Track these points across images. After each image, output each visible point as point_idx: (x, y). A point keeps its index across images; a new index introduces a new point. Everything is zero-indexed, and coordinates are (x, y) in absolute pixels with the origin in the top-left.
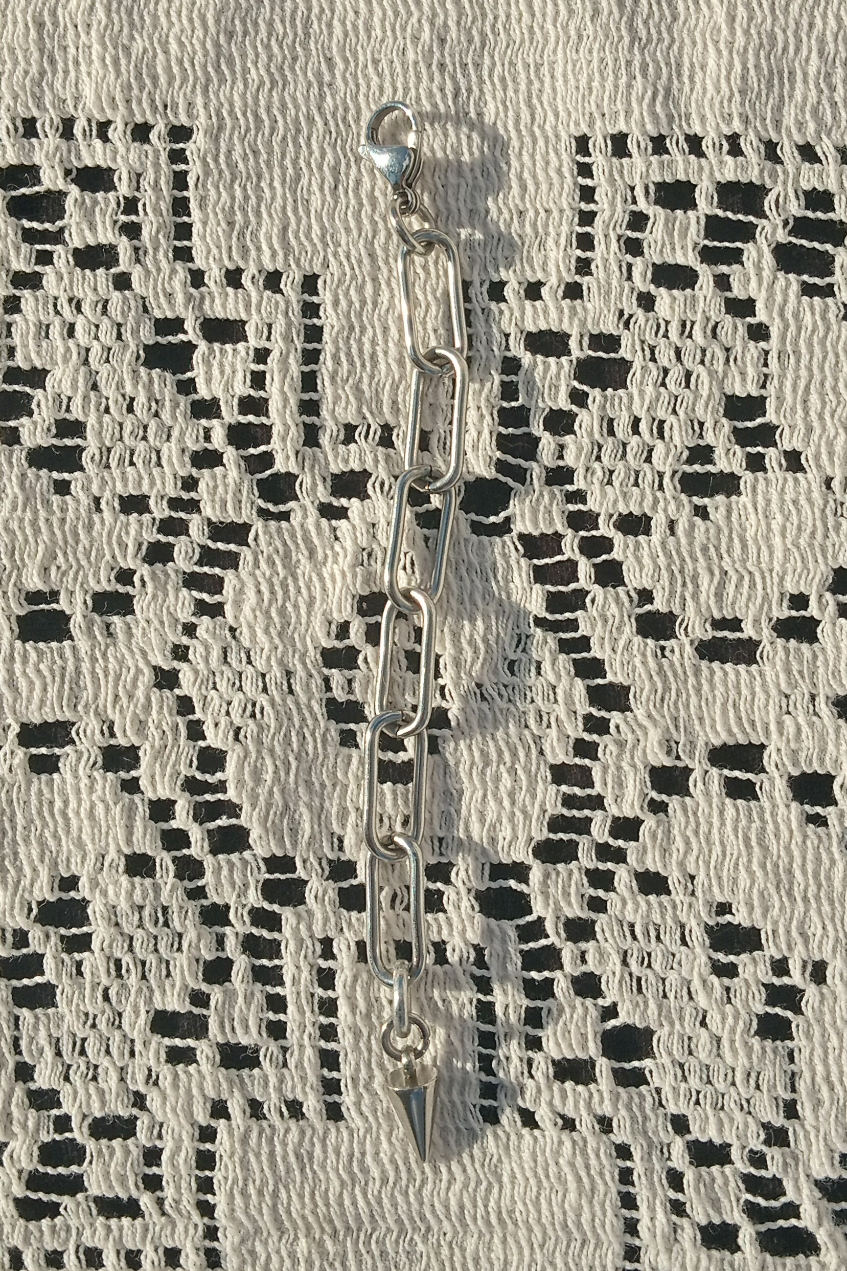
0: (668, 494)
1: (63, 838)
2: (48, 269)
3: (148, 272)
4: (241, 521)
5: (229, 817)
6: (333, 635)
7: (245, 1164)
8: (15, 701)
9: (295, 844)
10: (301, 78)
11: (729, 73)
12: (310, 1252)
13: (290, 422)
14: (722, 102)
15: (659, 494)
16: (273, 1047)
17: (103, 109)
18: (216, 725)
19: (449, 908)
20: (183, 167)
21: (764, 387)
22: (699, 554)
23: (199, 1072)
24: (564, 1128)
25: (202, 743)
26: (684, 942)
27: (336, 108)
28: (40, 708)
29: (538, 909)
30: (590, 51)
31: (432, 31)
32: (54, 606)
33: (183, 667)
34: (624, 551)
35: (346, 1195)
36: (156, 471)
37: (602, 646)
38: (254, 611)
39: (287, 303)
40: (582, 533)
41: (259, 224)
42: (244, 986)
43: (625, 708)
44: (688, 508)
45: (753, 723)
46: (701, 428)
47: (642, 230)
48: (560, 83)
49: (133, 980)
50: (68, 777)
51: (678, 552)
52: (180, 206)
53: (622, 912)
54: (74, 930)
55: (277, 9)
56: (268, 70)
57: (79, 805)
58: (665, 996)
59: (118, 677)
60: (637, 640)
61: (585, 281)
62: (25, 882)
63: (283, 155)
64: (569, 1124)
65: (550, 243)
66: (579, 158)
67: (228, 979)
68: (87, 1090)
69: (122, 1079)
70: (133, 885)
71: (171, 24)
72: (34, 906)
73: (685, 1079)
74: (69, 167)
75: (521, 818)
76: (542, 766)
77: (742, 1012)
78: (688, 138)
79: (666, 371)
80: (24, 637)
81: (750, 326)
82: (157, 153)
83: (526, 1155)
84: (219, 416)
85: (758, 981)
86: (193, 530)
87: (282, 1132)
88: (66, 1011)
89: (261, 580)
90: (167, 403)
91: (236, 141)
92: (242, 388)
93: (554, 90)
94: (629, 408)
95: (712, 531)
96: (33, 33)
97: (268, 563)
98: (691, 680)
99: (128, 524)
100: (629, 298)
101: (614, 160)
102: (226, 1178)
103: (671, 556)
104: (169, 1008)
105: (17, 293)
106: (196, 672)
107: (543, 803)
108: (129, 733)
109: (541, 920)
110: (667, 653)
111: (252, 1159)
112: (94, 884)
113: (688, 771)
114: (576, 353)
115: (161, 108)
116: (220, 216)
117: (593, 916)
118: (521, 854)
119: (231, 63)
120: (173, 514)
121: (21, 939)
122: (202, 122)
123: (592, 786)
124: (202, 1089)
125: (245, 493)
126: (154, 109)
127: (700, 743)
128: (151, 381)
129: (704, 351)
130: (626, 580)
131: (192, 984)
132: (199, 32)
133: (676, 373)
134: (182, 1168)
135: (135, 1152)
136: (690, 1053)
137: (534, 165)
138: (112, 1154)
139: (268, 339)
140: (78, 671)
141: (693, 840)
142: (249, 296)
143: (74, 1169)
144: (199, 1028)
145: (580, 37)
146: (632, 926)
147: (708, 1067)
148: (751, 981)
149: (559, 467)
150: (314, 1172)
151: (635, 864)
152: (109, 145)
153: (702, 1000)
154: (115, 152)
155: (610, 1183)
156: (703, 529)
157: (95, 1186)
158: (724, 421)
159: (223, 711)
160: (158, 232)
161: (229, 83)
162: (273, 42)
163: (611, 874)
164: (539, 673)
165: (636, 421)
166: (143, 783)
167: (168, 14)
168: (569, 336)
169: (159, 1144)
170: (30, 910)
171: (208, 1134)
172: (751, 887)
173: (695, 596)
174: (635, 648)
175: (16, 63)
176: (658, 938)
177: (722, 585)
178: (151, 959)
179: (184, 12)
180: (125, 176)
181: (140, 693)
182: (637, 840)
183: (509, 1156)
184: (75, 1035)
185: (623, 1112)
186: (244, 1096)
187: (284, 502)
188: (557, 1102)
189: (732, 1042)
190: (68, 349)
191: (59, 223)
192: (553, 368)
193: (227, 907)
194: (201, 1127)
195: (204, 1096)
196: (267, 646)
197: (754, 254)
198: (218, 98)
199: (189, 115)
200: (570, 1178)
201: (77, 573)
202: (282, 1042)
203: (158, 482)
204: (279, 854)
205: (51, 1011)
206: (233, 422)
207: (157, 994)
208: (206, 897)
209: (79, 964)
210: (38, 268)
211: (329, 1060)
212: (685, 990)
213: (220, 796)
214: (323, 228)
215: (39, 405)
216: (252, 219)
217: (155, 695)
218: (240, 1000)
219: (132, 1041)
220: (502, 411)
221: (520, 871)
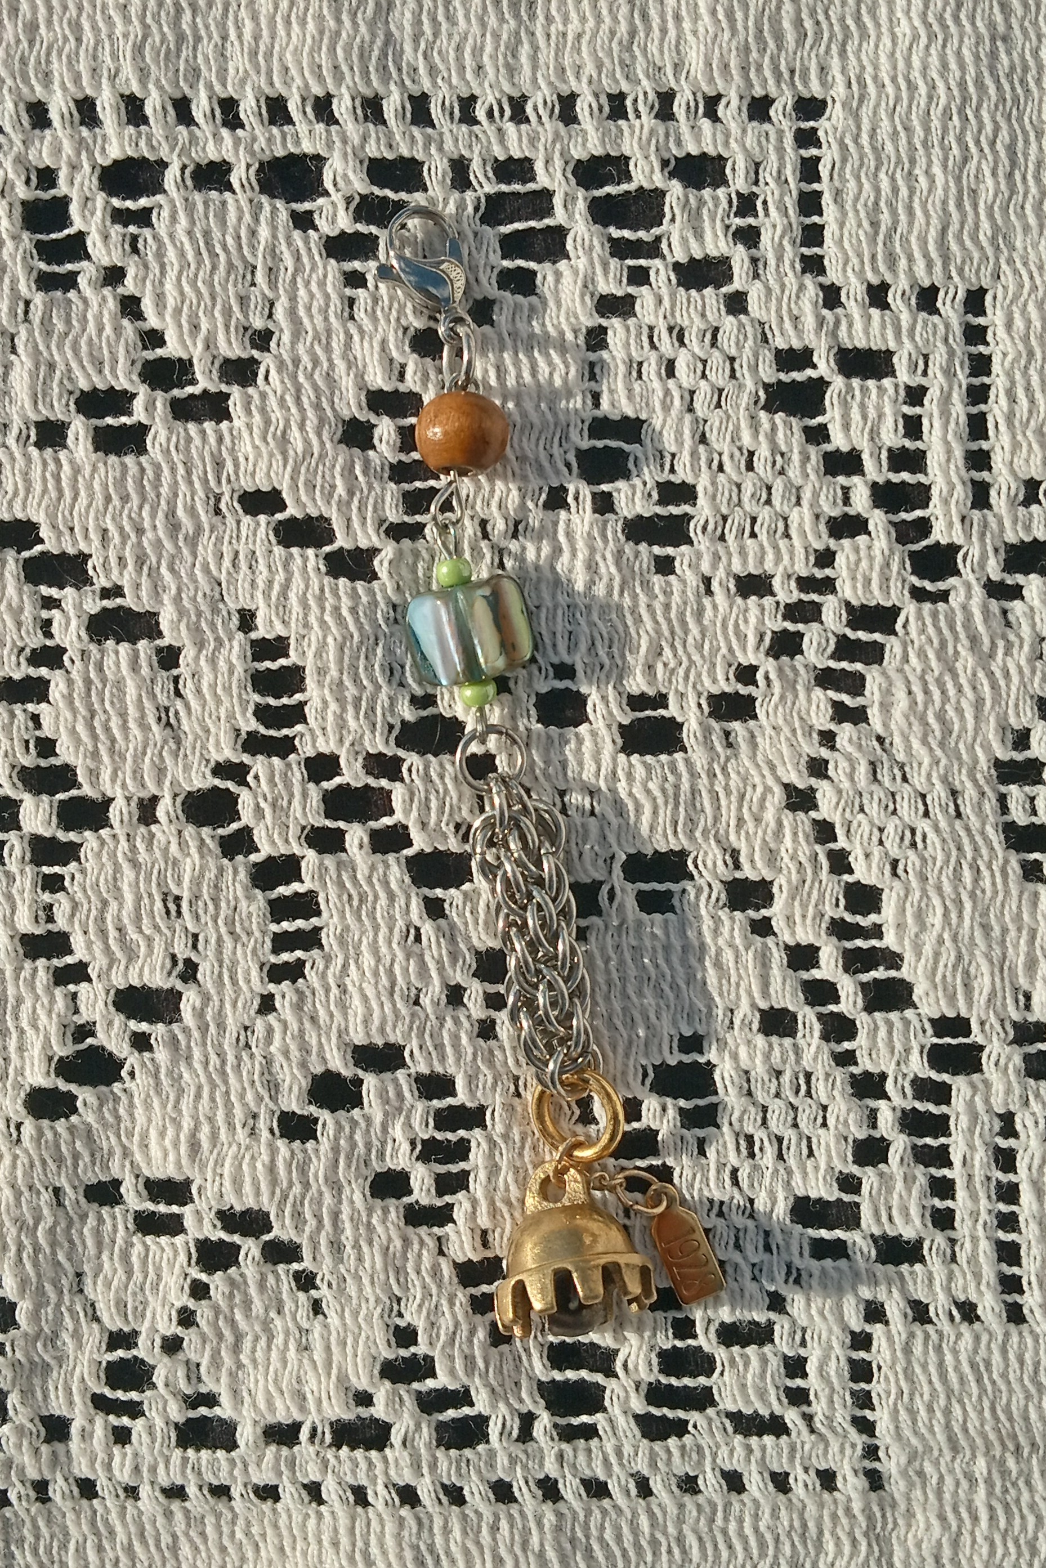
3: (769, 290)
4: (888, 604)
5: (887, 969)
6: (1010, 745)
12: (989, 1472)
16: (940, 1239)
18: (867, 856)
20: (814, 152)
35: (1032, 1410)
36: (782, 543)
39: (947, 326)
41: (911, 224)
63: (945, 130)
74: (666, 156)
82: (780, 133)
87: (953, 1338)
91: (883, 115)
92: (892, 437)
105: (604, 322)
106: (840, 792)
111: (918, 1370)
115: (786, 75)
116: (863, 214)
122: (839, 90)
128: (774, 428)
134: (835, 1380)
139: (925, 373)
142: (898, 320)
150: (994, 1383)
152: (718, 125)
154: (727, 135)
159: (875, 839)
160: (782, 237)
180: (741, 165)
190: (667, 392)
191: (656, 231)
196: (926, 761)
198: (859, 60)
199: (823, 83)
203: (786, 558)
206: (881, 480)
208: (856, 1064)
211: (1009, 1253)
213: (874, 943)
216: (903, 218)
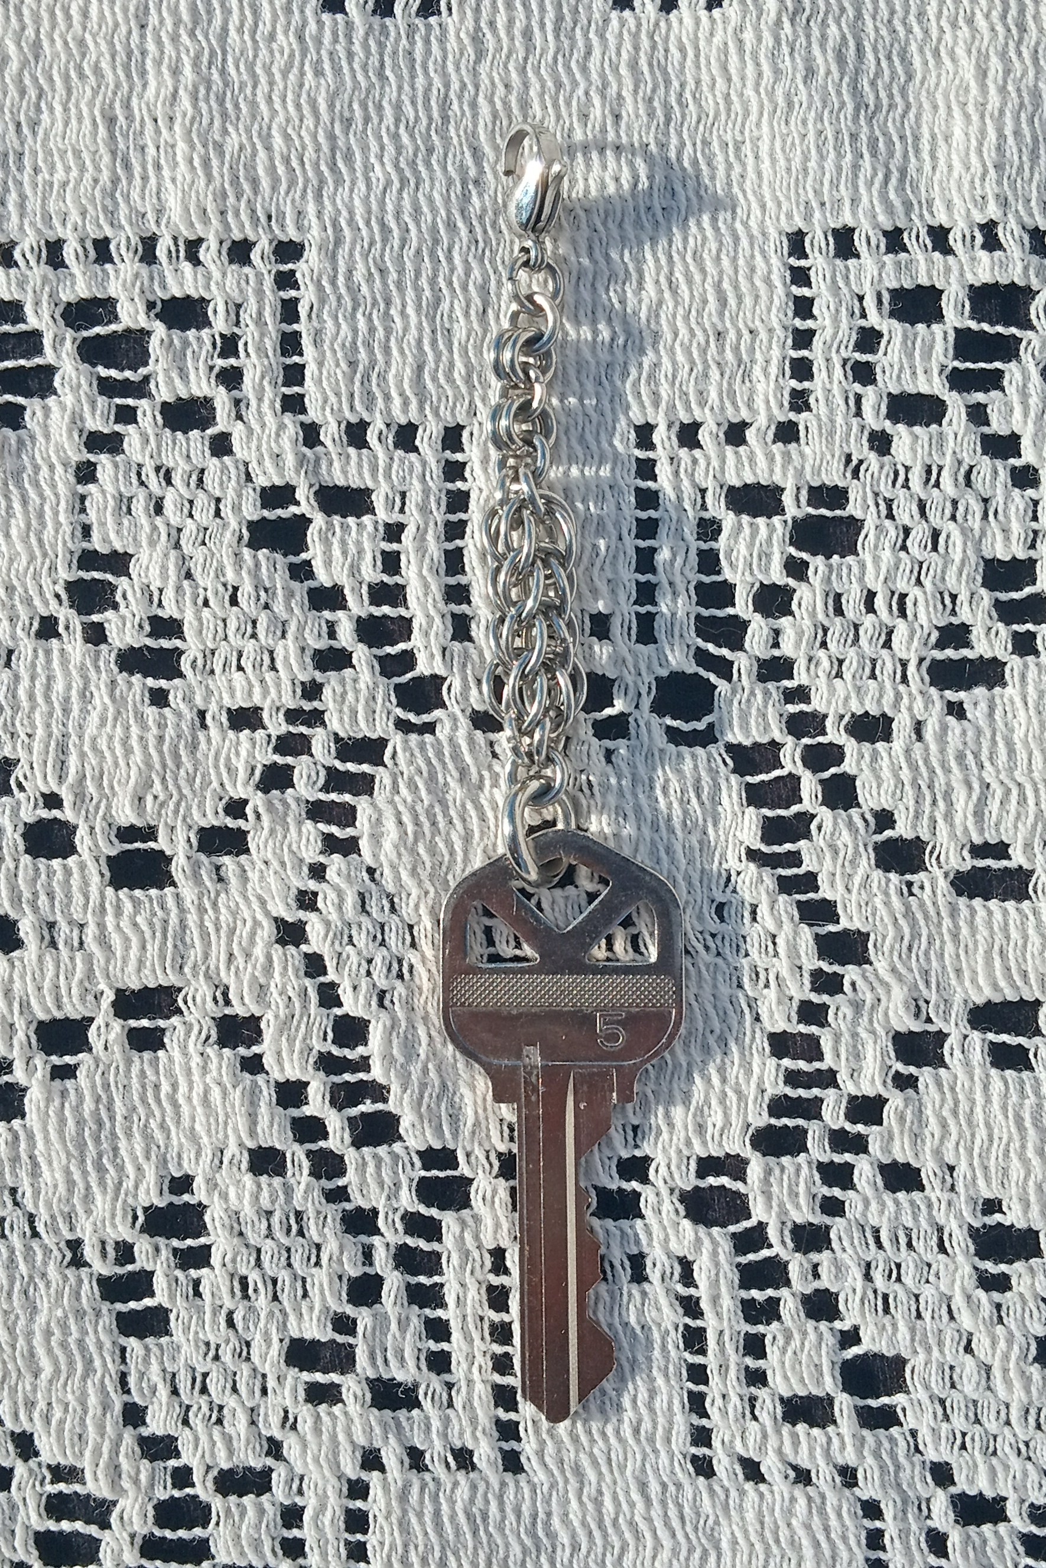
0: (914, 688)
1: (173, 1129)
2: (131, 428)
7: (404, 1526)
8: (108, 961)
9: (455, 1134)
10: (439, 173)
11: (981, 144)
13: (432, 612)
14: (972, 182)
15: (902, 688)
17: (192, 224)
19: (647, 1212)
21: (1033, 546)
22: (953, 764)
23: (346, 1413)
24: (796, 1482)
25: (338, 1011)
26: (942, 1249)
27: (484, 210)
28: (139, 970)
29: (759, 1212)
30: (804, 122)
31: (603, 106)
32: (152, 844)
33: (311, 917)
34: (858, 763)
37: (832, 884)
38: (396, 847)
40: (806, 741)
42: (398, 1308)
43: (862, 959)
44: (938, 706)
45: (1025, 975)
46: (954, 602)
47: (873, 351)
48: (766, 165)
49: (262, 1301)
50: (176, 1054)
51: (926, 761)
52: (290, 343)
53: (864, 1215)
54: (189, 1242)
55: (406, 87)
56: (396, 166)
57: (191, 1089)
58: (919, 1316)
59: (232, 931)
60: (877, 874)
61: (802, 419)
62: (129, 1184)
64: (803, 1477)
65: (757, 372)
66: (793, 262)
67: (377, 1299)
68: (211, 1436)
69: (253, 1423)
70: (259, 1186)
71: (274, 113)
72: (140, 1213)
73: (946, 1418)
75: (734, 1099)
76: (758, 1035)
77: (1017, 1334)
78: (932, 231)
79: (907, 531)
80: (117, 883)
81: (1014, 469)
83: (750, 1516)
84: (344, 607)
85: (1036, 1296)
86: (317, 747)
88: (183, 1340)
89: (401, 808)
90: (279, 592)
93: (759, 175)
94: (861, 579)
95: (970, 733)
96: (102, 131)
97: (409, 787)
98: (947, 922)
99: (238, 743)
100: (859, 439)
101: (838, 262)
102: (382, 1544)
103: (917, 768)
104: (308, 1336)
107: (761, 1080)
108: (247, 1000)
109: (761, 1226)
110: (915, 889)
112: (212, 1184)
113: (941, 1037)
114: (792, 511)
117: (827, 1220)
118: (737, 1145)
119: (349, 158)
120: (292, 729)
121: (125, 1252)
123: (820, 1057)
124: (349, 1434)
125: (380, 701)
126: (255, 220)
127: (958, 999)
129: (955, 503)
130: (861, 799)
131: (335, 1306)
132: (309, 122)
133: (920, 532)
135: (271, 1511)
136: (953, 1386)
137: (736, 272)
138: (243, 1514)
140: (183, 925)
141: (951, 1122)
143: (198, 1532)
144: (344, 1360)
145: (790, 105)
146: (876, 1232)
147: (975, 1403)
148: (1028, 1296)
149: (774, 658)
151: (879, 1154)
153: (966, 1320)
155: (855, 1549)
156: (958, 731)
157: (223, 1553)
158: (983, 592)
161: (347, 184)
162: (402, 130)
163: (849, 1168)
164: (754, 919)
165: (871, 596)
166: (268, 1061)
167: (269, 100)
168: (783, 490)
169: (299, 1501)
170: (135, 1218)
171: (358, 1490)
172: (1026, 1179)
173: (948, 816)
174: (875, 885)
175: (82, 169)
176: (910, 1245)
177: (982, 801)
178: (284, 1276)
179: (290, 96)
181: (259, 951)
182: (881, 1124)
183: (729, 1517)
184: (194, 1370)
185: (870, 1460)
186: (400, 1441)
187: (428, 710)
188: (788, 1449)
189: (1005, 1371)
192: (763, 531)
193: (375, 1212)
194: (349, 1481)
195: (352, 1442)
197: (1018, 376)
200: (805, 1542)
201: (178, 804)
202: (446, 1377)
204: (437, 1145)
205: (164, 1340)
207: (292, 1319)
209: (197, 1283)
210: (118, 428)
212: (945, 1308)
214: (468, 366)
215: (124, 597)
217: (277, 951)
218: (394, 1326)
219: (264, 1376)
220: (700, 586)
221: (735, 1167)
